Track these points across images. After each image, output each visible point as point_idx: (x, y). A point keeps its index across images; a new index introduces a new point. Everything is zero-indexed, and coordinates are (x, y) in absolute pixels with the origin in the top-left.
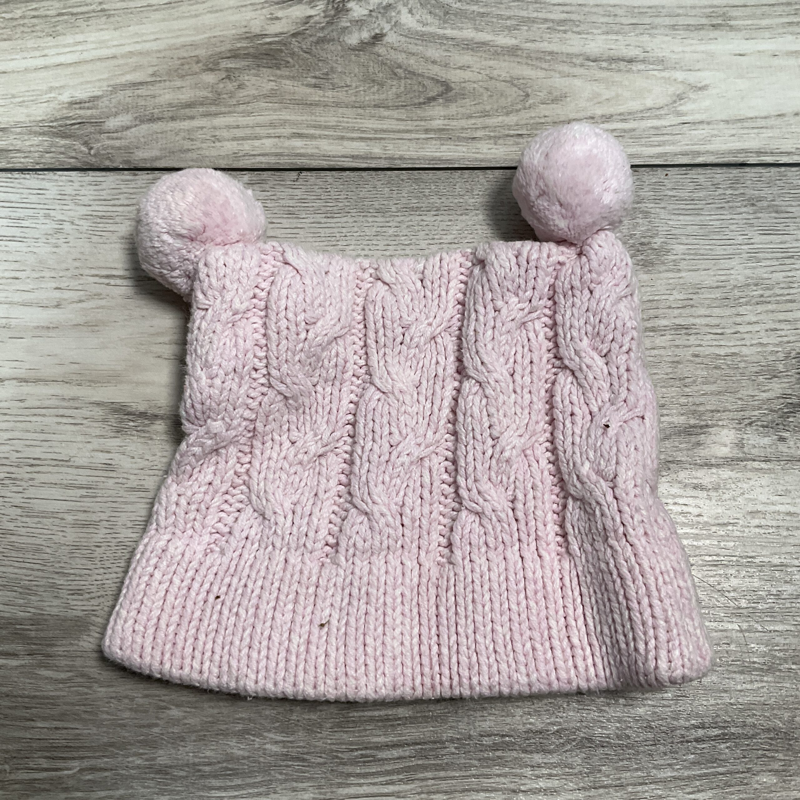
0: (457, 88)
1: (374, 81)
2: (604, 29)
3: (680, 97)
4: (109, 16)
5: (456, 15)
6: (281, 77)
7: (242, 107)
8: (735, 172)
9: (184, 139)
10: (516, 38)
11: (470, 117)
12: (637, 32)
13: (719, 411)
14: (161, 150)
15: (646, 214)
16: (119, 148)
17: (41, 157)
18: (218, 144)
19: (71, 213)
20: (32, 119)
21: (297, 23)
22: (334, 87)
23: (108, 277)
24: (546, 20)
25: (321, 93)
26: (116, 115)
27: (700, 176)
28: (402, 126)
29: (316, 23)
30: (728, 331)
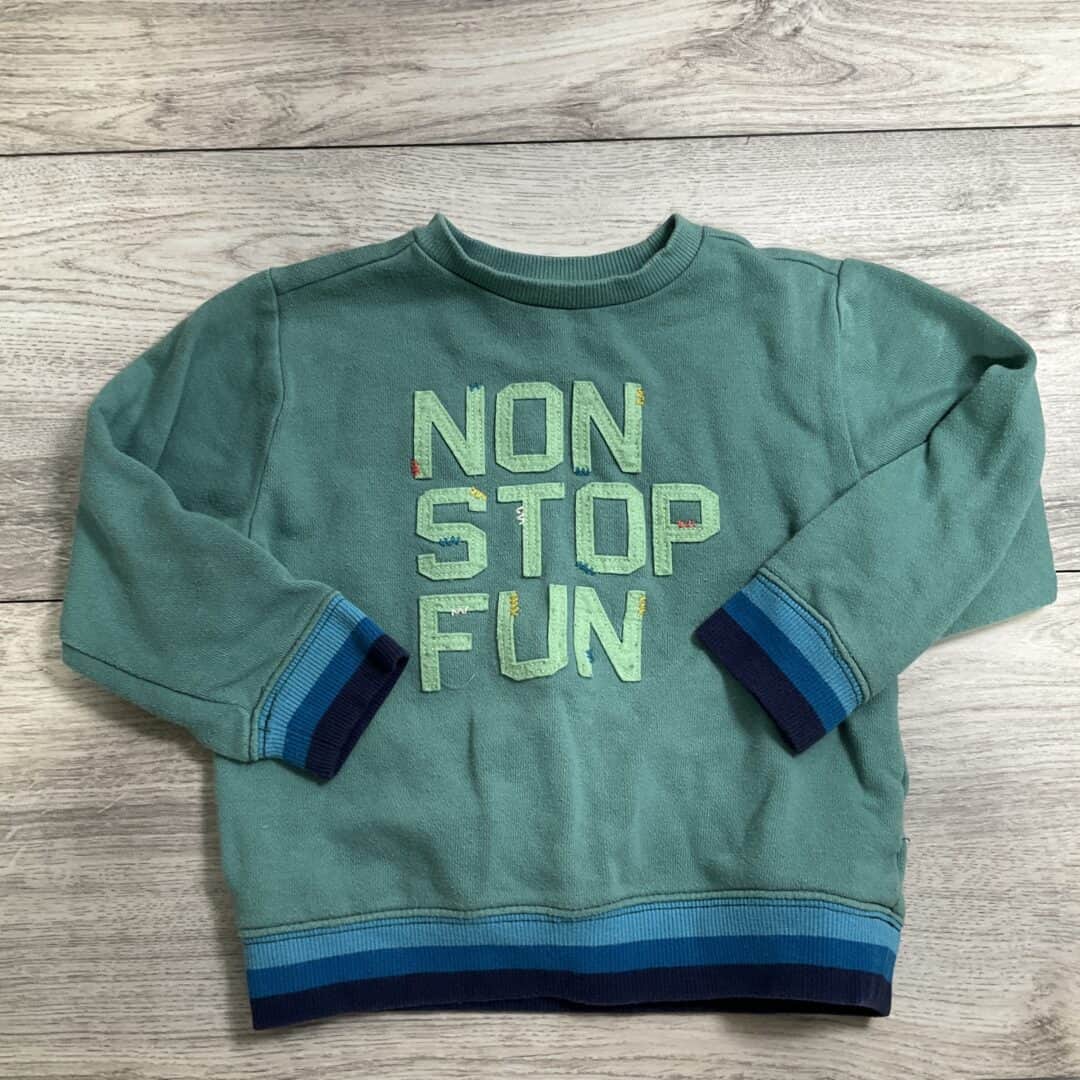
0: (860, 69)
1: (798, 65)
2: (966, 21)
3: (1024, 75)
4: (588, 16)
5: (854, 11)
6: (728, 63)
7: (700, 89)
8: (1063, 130)
9: (662, 115)
10: (901, 29)
11: (873, 91)
12: (992, 23)
13: (1054, 301)
14: (647, 124)
15: (1002, 163)
16: (613, 124)
17: (556, 132)
18: (686, 118)
19: (585, 175)
20: (543, 101)
21: (735, 19)
22: (768, 70)
23: (617, 221)
24: (922, 15)
25: (759, 75)
26: (606, 96)
27: (1039, 134)
28: (822, 100)
29: (750, 19)
30: (1061, 245)
